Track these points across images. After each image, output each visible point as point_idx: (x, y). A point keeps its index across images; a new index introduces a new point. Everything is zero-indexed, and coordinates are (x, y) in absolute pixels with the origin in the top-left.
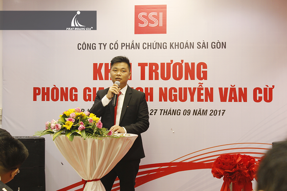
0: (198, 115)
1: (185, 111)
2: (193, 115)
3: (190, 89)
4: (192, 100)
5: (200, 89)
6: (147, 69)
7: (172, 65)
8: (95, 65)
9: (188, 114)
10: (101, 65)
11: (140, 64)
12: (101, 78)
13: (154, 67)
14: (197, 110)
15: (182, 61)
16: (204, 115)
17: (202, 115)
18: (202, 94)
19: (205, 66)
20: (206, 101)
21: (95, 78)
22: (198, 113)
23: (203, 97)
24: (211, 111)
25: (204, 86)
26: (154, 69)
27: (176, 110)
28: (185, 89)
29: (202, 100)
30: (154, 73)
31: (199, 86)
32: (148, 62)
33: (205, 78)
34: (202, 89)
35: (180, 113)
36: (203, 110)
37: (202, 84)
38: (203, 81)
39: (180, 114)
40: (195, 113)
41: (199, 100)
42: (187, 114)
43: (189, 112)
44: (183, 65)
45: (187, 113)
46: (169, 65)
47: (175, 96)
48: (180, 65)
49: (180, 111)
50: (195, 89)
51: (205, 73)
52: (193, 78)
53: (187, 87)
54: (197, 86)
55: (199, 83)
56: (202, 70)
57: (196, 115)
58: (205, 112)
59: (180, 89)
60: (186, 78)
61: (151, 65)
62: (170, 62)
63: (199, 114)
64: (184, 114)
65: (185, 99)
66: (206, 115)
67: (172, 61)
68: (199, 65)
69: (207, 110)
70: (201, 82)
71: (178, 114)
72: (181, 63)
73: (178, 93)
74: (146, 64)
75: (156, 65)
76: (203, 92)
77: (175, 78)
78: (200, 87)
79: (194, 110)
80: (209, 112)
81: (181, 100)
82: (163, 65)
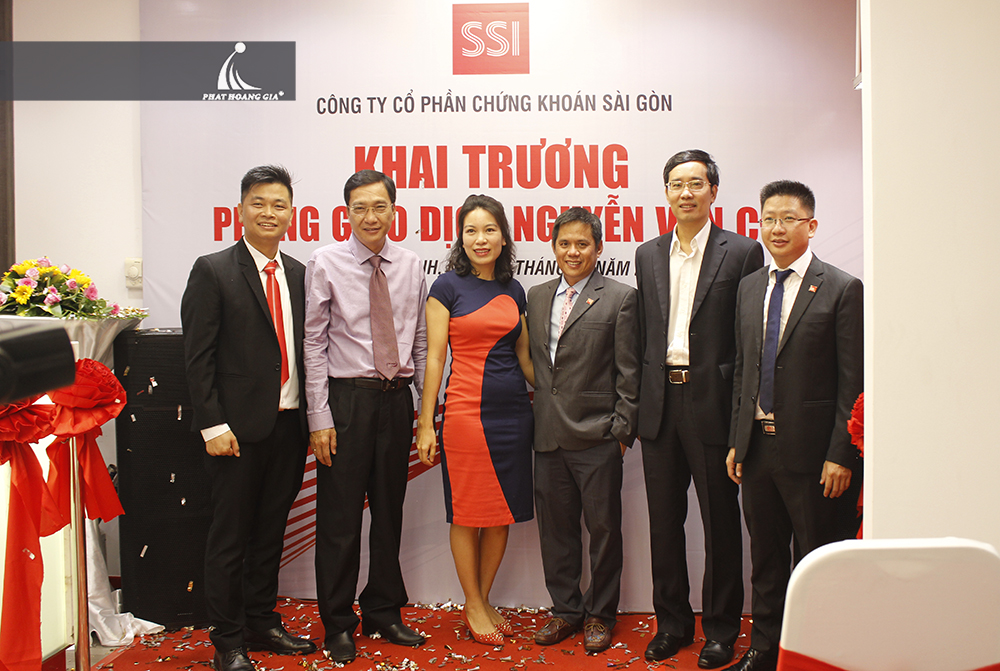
5: (611, 211)
6: (484, 159)
7: (543, 152)
8: (359, 151)
10: (374, 150)
11: (466, 149)
13: (501, 155)
14: (605, 262)
15: (569, 141)
16: (622, 274)
17: (617, 274)
18: (617, 224)
19: (623, 155)
20: (627, 239)
22: (609, 270)
23: (619, 231)
25: (621, 204)
26: (501, 160)
29: (617, 238)
30: (501, 171)
31: (610, 203)
32: (487, 144)
33: (624, 182)
34: (617, 210)
36: (619, 262)
37: (617, 197)
38: (619, 191)
41: (611, 237)
44: (571, 150)
46: (536, 150)
48: (564, 151)
50: (598, 209)
51: (623, 171)
52: (594, 184)
54: (604, 203)
55: (610, 196)
56: (616, 162)
58: (623, 268)
60: (579, 184)
61: (494, 150)
62: (538, 143)
66: (626, 274)
67: (543, 141)
68: (609, 150)
69: (628, 263)
70: (614, 192)
72: (566, 145)
74: (482, 149)
75: (506, 151)
76: (619, 217)
77: (552, 183)
78: (613, 205)
82: (521, 149)
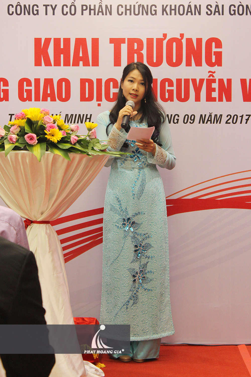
0: (207, 123)
1: (187, 116)
2: (199, 123)
3: (194, 81)
4: (198, 99)
5: (210, 82)
6: (124, 48)
7: (165, 42)
8: (37, 41)
9: (192, 122)
10: (48, 41)
11: (112, 41)
12: (48, 63)
13: (136, 45)
14: (205, 115)
15: (182, 35)
16: (217, 123)
17: (214, 123)
18: (214, 90)
19: (219, 44)
20: (221, 100)
21: (38, 63)
22: (208, 120)
23: (215, 94)
24: (227, 116)
25: (217, 77)
26: (136, 48)
27: (171, 115)
28: (187, 81)
29: (214, 100)
30: (136, 55)
31: (209, 76)
32: (126, 36)
33: (219, 62)
34: (214, 81)
35: (178, 120)
36: (215, 115)
37: (214, 72)
38: (215, 68)
39: (177, 122)
40: (202, 119)
41: (209, 98)
42: (190, 122)
43: (192, 118)
44: (184, 41)
45: (189, 120)
46: (160, 41)
47: (171, 92)
48: (179, 42)
49: (178, 116)
50: (202, 81)
51: (219, 55)
52: (199, 64)
53: (190, 77)
54: (206, 76)
55: (209, 72)
56: (214, 49)
57: (203, 122)
58: (218, 119)
59: (179, 81)
60: (189, 64)
61: (131, 41)
62: (162, 37)
63: (209, 122)
64: (185, 122)
65: (187, 98)
66: (220, 123)
67: (165, 35)
68: (209, 41)
69: (221, 116)
70: (212, 69)
71: (176, 121)
72: (180, 38)
73: (174, 88)
74: (122, 41)
75: (139, 42)
76: (215, 85)
77: (170, 63)
78: (211, 78)
79: (201, 115)
80: (224, 119)
81: (180, 99)
82: (150, 41)
